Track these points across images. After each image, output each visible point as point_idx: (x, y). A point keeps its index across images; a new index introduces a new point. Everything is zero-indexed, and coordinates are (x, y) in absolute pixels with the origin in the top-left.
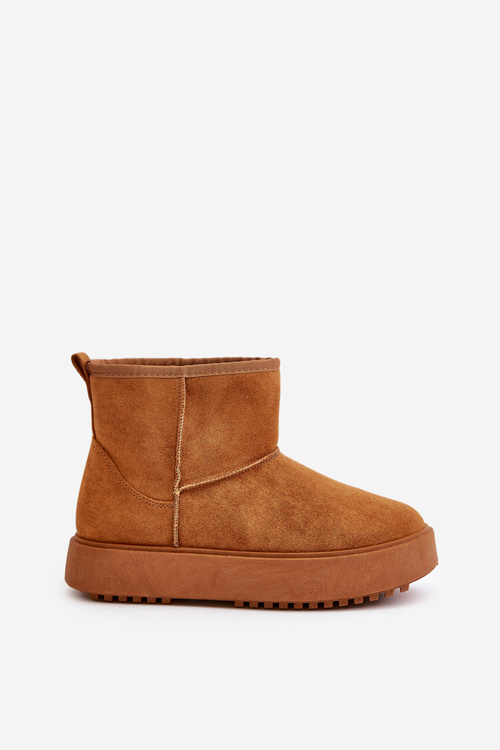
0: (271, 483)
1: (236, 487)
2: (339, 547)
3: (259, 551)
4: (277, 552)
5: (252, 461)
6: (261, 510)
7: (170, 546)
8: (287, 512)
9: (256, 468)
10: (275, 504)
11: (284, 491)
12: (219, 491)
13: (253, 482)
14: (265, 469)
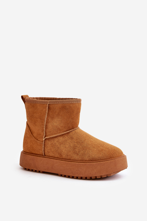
0: (72, 138)
1: (61, 139)
2: (87, 160)
3: (65, 159)
4: (69, 160)
5: (67, 131)
6: (67, 146)
7: (42, 155)
8: (74, 148)
9: (68, 133)
10: (71, 145)
11: (75, 141)
12: (56, 140)
13: (66, 137)
14: (71, 134)
